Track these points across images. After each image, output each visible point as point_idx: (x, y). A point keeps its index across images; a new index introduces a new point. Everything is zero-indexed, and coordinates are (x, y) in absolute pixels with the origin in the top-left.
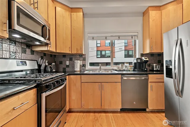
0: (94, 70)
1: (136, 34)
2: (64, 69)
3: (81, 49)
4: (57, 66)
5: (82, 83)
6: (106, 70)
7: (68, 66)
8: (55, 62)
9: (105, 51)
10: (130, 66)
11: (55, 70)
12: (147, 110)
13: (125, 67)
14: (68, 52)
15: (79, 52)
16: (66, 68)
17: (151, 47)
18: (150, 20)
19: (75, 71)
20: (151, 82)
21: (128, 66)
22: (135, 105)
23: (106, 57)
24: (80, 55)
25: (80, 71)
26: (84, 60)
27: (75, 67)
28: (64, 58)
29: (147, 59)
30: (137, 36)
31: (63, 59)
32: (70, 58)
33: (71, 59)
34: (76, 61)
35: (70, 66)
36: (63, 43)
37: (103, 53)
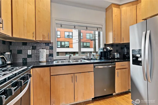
0: (62, 60)
1: (101, 26)
2: (25, 59)
3: (49, 36)
4: (13, 56)
5: (51, 76)
6: (75, 59)
7: (30, 56)
8: (11, 51)
9: (65, 42)
10: (97, 55)
11: (11, 61)
12: (114, 94)
13: (92, 56)
14: (31, 38)
15: (46, 39)
16: (28, 59)
17: (114, 39)
18: (113, 15)
19: (40, 62)
20: (117, 69)
21: (95, 55)
22: (106, 92)
23: (66, 47)
24: (46, 43)
25: (47, 61)
26: (51, 48)
27: (40, 57)
28: (24, 46)
29: (111, 48)
30: (101, 28)
31: (23, 48)
32: (33, 46)
33: (34, 48)
34: (41, 50)
35: (32, 56)
36: (24, 25)
37: (63, 44)
